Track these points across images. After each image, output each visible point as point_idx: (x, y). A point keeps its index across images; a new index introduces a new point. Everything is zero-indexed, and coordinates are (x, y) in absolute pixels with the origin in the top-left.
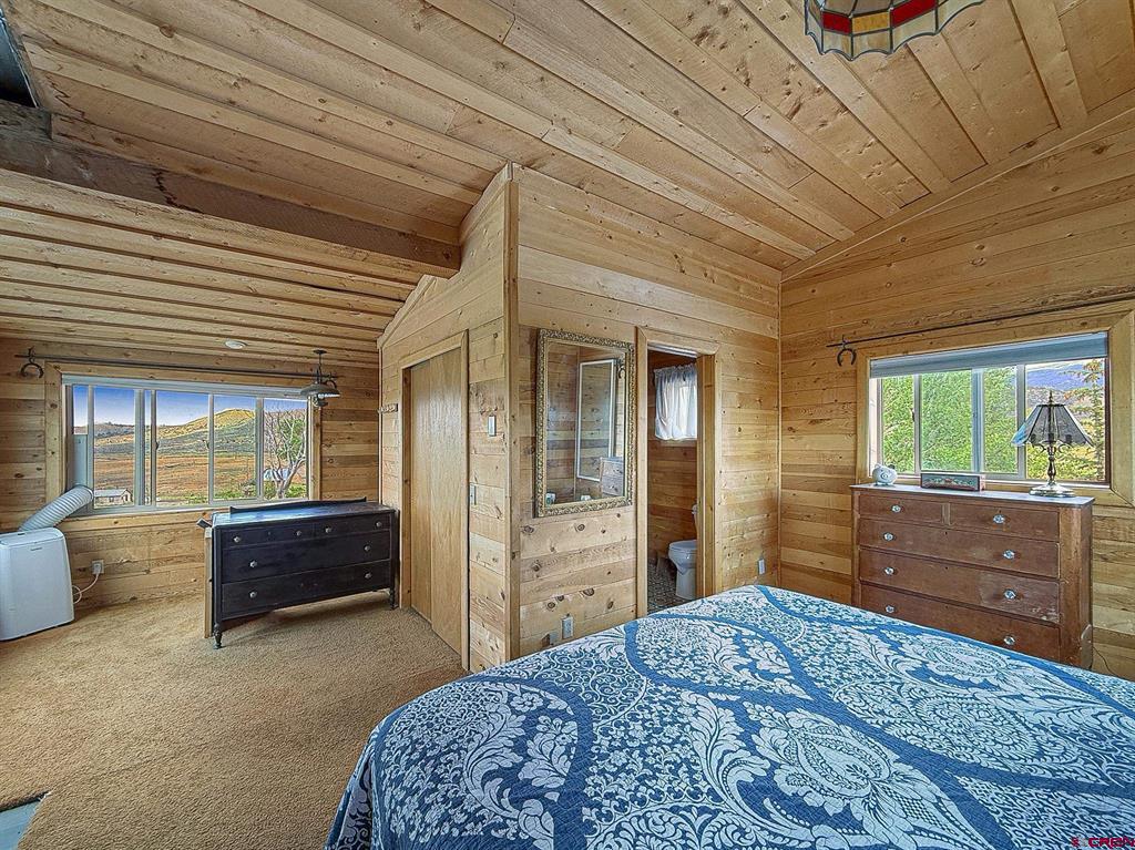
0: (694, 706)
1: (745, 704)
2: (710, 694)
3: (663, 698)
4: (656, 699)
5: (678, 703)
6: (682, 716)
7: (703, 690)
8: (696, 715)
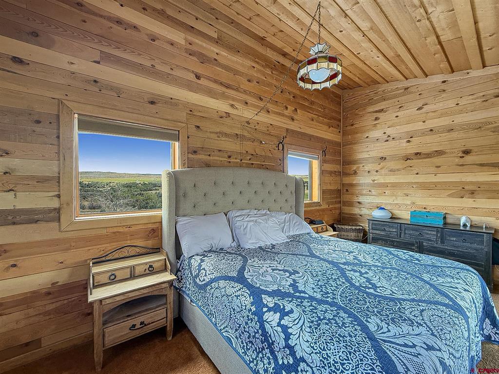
0: (314, 291)
1: (293, 292)
2: (308, 296)
3: (329, 295)
4: (331, 294)
5: (322, 293)
6: (319, 288)
7: (312, 298)
8: (313, 289)
